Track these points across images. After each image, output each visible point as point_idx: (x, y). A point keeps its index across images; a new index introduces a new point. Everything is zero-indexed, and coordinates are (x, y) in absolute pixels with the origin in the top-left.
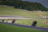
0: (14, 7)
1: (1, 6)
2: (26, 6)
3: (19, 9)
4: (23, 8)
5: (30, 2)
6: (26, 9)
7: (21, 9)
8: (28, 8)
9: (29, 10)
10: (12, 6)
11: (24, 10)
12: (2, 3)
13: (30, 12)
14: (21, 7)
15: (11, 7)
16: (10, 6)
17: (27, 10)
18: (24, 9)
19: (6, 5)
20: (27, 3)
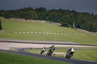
0: (61, 25)
1: (35, 21)
2: (86, 22)
3: (70, 28)
4: (78, 27)
5: (92, 13)
6: (84, 29)
7: (74, 28)
8: (89, 26)
9: (90, 31)
10: (57, 22)
11: (80, 30)
12: (37, 17)
13: (93, 33)
14: (74, 24)
15: (54, 23)
16: (52, 21)
17: (86, 30)
18: (81, 28)
19: (44, 20)
20: (87, 16)
